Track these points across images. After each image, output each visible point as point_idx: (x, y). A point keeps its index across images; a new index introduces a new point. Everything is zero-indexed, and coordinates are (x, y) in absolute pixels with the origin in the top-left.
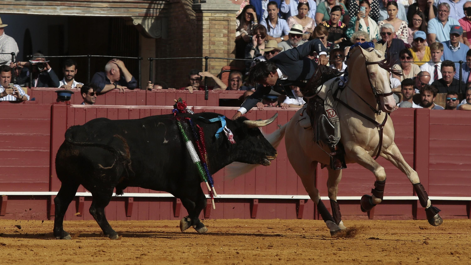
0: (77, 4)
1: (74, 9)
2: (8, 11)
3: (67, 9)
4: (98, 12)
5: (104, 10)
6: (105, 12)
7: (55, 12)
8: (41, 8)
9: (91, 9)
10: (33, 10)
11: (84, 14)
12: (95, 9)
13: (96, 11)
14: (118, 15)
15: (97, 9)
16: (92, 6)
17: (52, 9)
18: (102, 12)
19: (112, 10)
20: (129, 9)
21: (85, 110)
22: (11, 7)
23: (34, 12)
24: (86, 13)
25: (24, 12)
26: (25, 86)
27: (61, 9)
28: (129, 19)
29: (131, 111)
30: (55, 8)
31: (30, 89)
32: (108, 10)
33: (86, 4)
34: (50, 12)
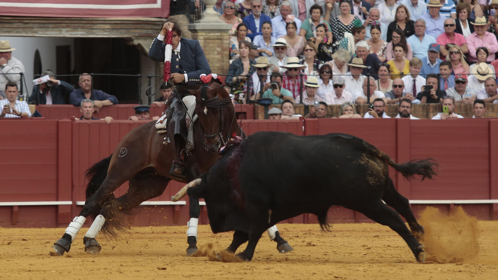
0: (81, 26)
1: (78, 31)
2: (17, 34)
3: (72, 31)
4: (101, 33)
5: (106, 32)
6: (107, 33)
7: (61, 34)
8: (47, 31)
9: (94, 31)
10: (40, 32)
11: (88, 35)
12: (98, 31)
13: (99, 32)
14: (119, 35)
15: (100, 30)
16: (95, 28)
17: (58, 31)
18: (105, 33)
19: (113, 31)
20: (129, 30)
21: (89, 125)
22: (20, 30)
23: (42, 34)
24: (90, 35)
25: (32, 34)
26: (33, 104)
27: (66, 31)
28: (130, 39)
29: (131, 125)
30: (61, 31)
31: (37, 106)
32: (110, 31)
33: (89, 26)
34: (56, 34)
